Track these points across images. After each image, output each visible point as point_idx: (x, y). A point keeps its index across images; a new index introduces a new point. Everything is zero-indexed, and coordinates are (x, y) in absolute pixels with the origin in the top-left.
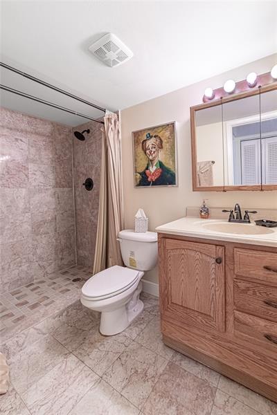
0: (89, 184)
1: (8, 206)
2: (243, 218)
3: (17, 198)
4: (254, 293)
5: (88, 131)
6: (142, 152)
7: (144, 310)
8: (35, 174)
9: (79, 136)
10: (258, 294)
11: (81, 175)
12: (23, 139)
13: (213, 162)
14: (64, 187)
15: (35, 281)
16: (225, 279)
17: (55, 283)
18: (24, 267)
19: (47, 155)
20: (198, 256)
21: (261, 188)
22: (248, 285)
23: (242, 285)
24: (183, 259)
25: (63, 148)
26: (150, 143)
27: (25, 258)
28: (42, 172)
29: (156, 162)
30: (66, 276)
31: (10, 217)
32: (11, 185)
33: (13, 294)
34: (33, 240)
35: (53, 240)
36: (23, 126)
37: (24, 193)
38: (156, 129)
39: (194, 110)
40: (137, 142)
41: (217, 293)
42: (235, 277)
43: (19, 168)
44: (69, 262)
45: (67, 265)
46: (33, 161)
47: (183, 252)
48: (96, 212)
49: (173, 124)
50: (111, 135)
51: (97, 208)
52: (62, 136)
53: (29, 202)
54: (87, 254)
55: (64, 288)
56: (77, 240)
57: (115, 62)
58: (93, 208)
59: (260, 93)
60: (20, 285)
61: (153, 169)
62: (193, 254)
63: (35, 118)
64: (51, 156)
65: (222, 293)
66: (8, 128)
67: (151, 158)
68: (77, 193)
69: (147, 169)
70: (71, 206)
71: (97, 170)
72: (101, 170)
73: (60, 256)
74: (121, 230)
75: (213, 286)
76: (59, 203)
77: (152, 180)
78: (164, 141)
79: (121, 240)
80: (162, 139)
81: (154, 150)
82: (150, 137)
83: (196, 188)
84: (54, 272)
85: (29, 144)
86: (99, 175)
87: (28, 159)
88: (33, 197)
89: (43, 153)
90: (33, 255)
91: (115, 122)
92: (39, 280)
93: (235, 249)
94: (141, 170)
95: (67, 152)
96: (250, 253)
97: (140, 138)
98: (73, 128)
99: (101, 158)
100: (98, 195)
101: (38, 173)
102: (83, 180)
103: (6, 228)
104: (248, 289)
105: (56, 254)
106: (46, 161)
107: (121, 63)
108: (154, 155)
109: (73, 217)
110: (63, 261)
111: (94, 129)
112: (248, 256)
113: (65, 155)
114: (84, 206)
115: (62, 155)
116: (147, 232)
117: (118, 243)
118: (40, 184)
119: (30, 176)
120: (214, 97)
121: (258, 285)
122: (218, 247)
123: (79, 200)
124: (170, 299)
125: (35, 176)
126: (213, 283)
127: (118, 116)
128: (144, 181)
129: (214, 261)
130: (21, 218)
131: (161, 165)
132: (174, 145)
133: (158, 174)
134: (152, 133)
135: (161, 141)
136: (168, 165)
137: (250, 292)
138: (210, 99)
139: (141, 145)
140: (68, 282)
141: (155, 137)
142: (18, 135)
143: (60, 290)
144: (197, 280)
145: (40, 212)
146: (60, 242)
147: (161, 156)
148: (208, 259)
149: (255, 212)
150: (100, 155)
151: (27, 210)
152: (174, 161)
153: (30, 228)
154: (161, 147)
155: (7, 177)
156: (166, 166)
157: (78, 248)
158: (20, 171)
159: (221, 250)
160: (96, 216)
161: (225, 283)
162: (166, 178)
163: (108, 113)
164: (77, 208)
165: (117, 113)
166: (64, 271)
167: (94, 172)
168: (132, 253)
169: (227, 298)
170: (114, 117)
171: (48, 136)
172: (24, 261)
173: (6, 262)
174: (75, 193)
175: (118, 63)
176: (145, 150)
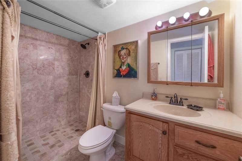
0: (87, 74)
1: (42, 86)
2: (179, 102)
3: (48, 81)
4: (188, 158)
5: (88, 44)
6: (118, 57)
7: (115, 154)
8: (58, 68)
9: (83, 46)
10: (191, 159)
11: (83, 69)
12: (53, 48)
13: (159, 64)
14: (73, 75)
15: (54, 129)
16: (168, 145)
17: (65, 131)
18: (49, 121)
19: (65, 57)
20: (151, 127)
21: (191, 84)
22: (184, 152)
23: (180, 151)
24: (141, 128)
25: (74, 52)
26: (123, 52)
27: (49, 116)
28: (62, 66)
29: (126, 64)
30: (72, 128)
31: (43, 92)
32: (44, 74)
33: (42, 137)
34: (55, 105)
35: (66, 106)
36: (54, 40)
37: (51, 78)
38: (126, 44)
39: (150, 34)
40: (116, 51)
41: (163, 154)
42: (175, 144)
43: (49, 64)
44: (74, 118)
45: (73, 120)
46: (58, 60)
47: (141, 124)
48: (90, 91)
49: (137, 42)
50: (101, 47)
51: (91, 88)
52: (74, 46)
53: (54, 83)
54: (84, 114)
55: (70, 135)
56: (79, 106)
57: (105, 5)
58: (89, 88)
59: (192, 25)
60: (46, 132)
61: (124, 68)
62: (148, 126)
63: (60, 36)
64: (67, 57)
65: (166, 154)
66: (45, 41)
67: (123, 61)
68: (81, 79)
69: (121, 67)
70: (77, 86)
71: (92, 66)
72: (94, 67)
73: (69, 115)
74: (104, 103)
75: (160, 148)
76: (70, 84)
77: (123, 74)
78: (131, 51)
79: (103, 110)
80: (130, 50)
81: (125, 56)
82: (123, 49)
83: (149, 81)
84: (65, 125)
85: (56, 51)
86: (93, 69)
87: (55, 59)
88: (56, 81)
89: (63, 56)
90: (54, 114)
91: (104, 39)
92: (56, 129)
93: (176, 126)
94: (117, 68)
95: (76, 55)
96: (186, 130)
97: (117, 49)
98: (80, 42)
99: (94, 59)
100: (92, 80)
101: (60, 67)
102: (84, 71)
103: (40, 98)
104: (184, 154)
105: (67, 114)
106: (64, 60)
107: (109, 6)
108: (125, 60)
109: (78, 92)
110: (71, 118)
111: (92, 42)
112: (184, 132)
113: (75, 57)
114: (84, 87)
115: (74, 57)
116: (119, 105)
117: (102, 111)
118: (61, 73)
119: (55, 68)
120: (162, 26)
121: (191, 153)
122: (164, 124)
123: (81, 83)
124: (132, 152)
125: (58, 69)
126: (160, 146)
127: (105, 35)
128: (118, 74)
129: (161, 132)
130: (49, 93)
131: (129, 65)
132: (137, 54)
133: (127, 71)
134: (125, 46)
135: (130, 52)
136: (133, 66)
137: (185, 157)
138: (160, 27)
139: (117, 53)
140: (73, 131)
141: (126, 49)
142: (50, 45)
143: (68, 136)
144: (150, 143)
145: (59, 89)
146: (70, 107)
147: (129, 60)
148: (157, 130)
149: (186, 99)
150: (94, 57)
151: (52, 88)
152: (136, 64)
153: (53, 98)
154: (129, 54)
155: (43, 69)
156: (132, 66)
157: (80, 110)
158: (50, 66)
159: (166, 126)
160: (90, 93)
161: (168, 148)
162: (131, 73)
163: (100, 34)
164: (80, 87)
165: (105, 34)
166: (70, 124)
167: (90, 67)
168: (110, 118)
169: (169, 158)
170: (103, 36)
171: (66, 46)
172: (49, 117)
173: (39, 118)
174: (79, 79)
175: (107, 6)
176: (120, 56)
